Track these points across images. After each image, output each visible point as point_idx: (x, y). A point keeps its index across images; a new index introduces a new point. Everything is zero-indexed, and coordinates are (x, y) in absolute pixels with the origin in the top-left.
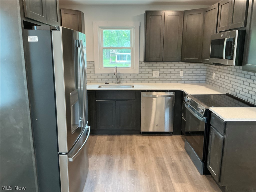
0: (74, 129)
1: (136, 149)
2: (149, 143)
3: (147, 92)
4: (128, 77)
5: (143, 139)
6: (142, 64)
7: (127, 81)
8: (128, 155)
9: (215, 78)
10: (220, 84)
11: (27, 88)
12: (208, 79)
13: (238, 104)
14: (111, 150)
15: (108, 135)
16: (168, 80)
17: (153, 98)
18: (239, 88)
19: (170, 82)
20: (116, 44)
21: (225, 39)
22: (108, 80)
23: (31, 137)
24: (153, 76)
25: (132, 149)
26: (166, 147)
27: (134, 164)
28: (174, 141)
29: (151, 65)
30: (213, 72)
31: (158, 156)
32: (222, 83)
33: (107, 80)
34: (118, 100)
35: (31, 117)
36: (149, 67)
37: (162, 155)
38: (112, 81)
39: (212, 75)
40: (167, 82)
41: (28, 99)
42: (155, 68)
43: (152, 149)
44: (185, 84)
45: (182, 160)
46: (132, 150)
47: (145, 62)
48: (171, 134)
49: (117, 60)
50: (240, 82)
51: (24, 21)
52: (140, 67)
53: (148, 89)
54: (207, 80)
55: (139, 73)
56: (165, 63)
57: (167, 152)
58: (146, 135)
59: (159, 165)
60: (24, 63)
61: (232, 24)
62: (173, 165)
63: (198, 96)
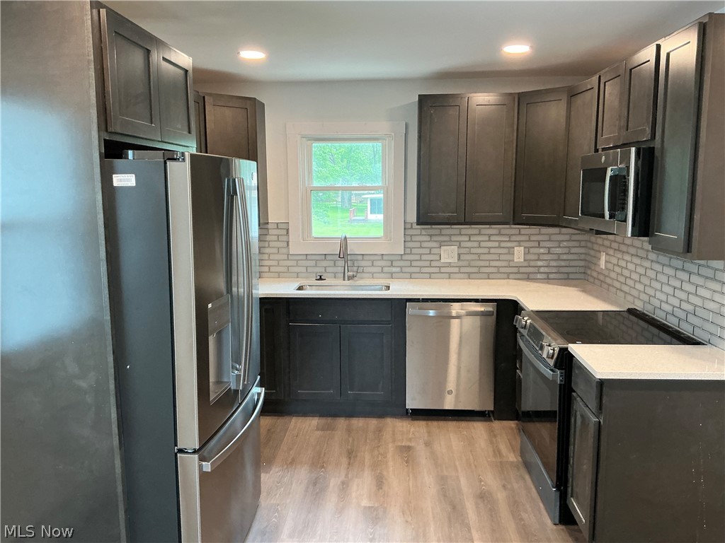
0: (216, 393)
1: (390, 455)
2: (426, 438)
3: (423, 302)
4: (376, 263)
5: (412, 429)
6: (412, 228)
7: (373, 273)
8: (366, 468)
9: (606, 269)
10: (617, 285)
11: (106, 292)
12: (590, 268)
13: (659, 337)
14: (325, 453)
15: (320, 416)
16: (483, 270)
17: (452, 320)
18: (659, 295)
19: (488, 276)
20: (369, 169)
21: (606, 168)
22: (323, 270)
23: (112, 405)
24: (442, 261)
25: (379, 454)
26: (471, 451)
27: (381, 491)
28: (495, 436)
29: (437, 232)
30: (601, 250)
31: (445, 473)
32: (622, 279)
33: (320, 270)
34: (346, 322)
35: (115, 360)
36: (431, 236)
37: (457, 471)
38: (335, 273)
39: (600, 259)
40: (480, 275)
41: (109, 318)
42: (446, 238)
43: (434, 456)
44: (528, 283)
45: (509, 486)
46: (378, 458)
47: (418, 223)
48: (490, 417)
49: (371, 213)
50: (660, 277)
51: (105, 140)
52: (408, 238)
53: (423, 295)
54: (589, 272)
55: (405, 254)
56: (473, 226)
57: (473, 465)
58: (421, 417)
59: (445, 496)
60: (103, 234)
61: (627, 130)
62: (483, 497)
63: (551, 313)
